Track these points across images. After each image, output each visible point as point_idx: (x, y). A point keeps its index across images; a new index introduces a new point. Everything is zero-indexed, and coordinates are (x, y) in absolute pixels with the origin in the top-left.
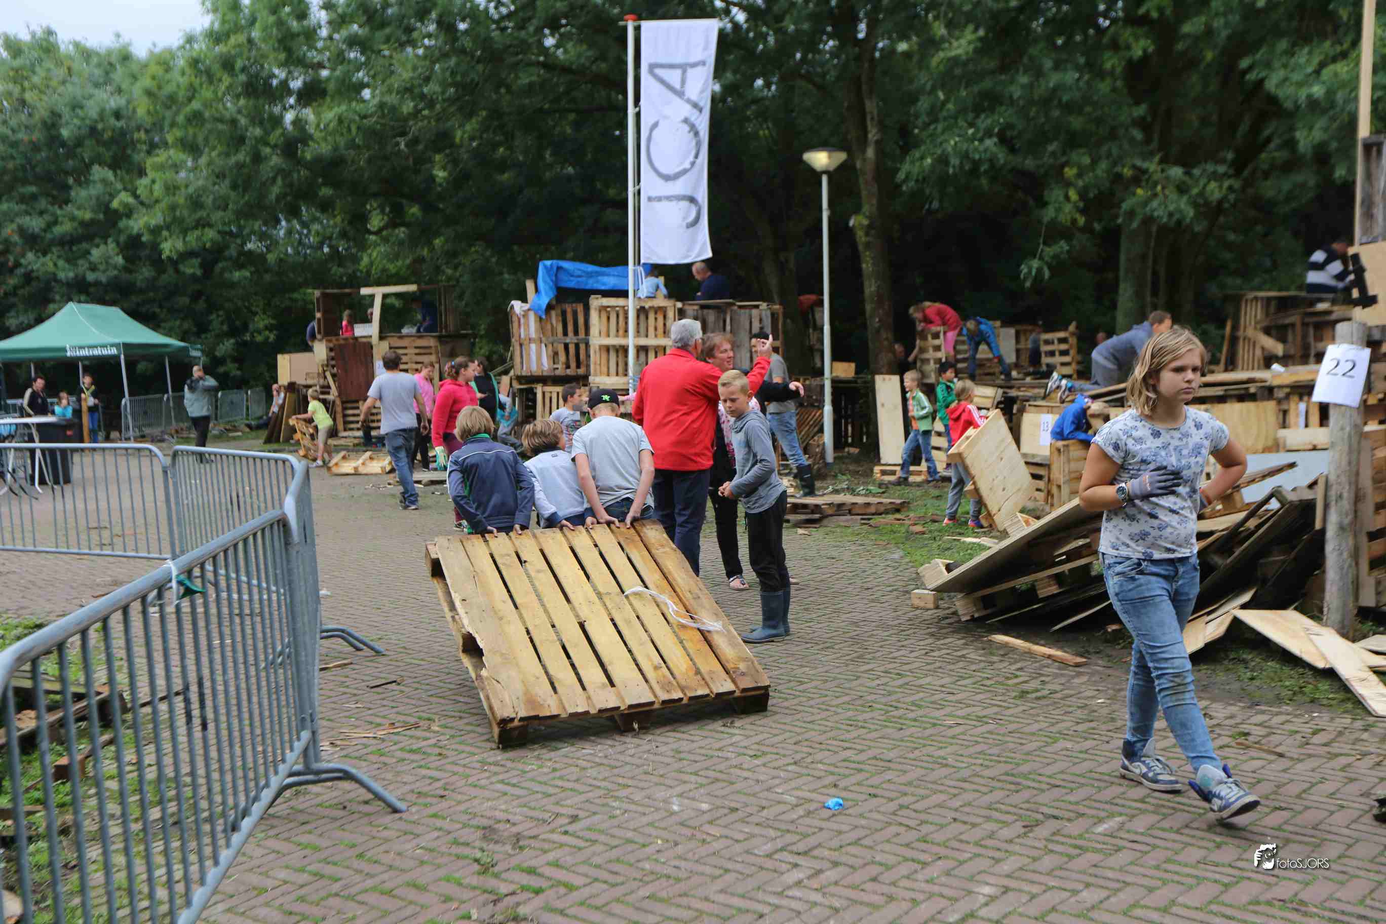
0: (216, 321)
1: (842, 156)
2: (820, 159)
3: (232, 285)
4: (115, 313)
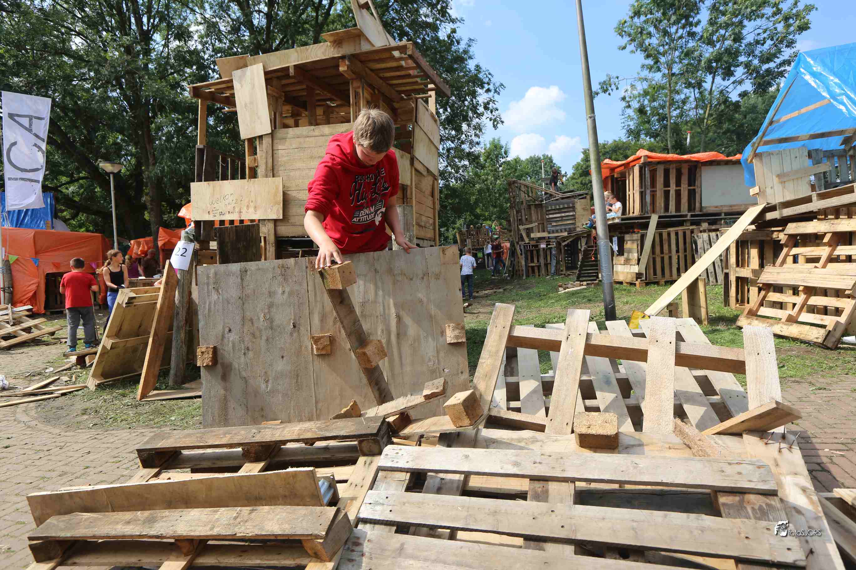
1: (119, 167)
2: (107, 166)
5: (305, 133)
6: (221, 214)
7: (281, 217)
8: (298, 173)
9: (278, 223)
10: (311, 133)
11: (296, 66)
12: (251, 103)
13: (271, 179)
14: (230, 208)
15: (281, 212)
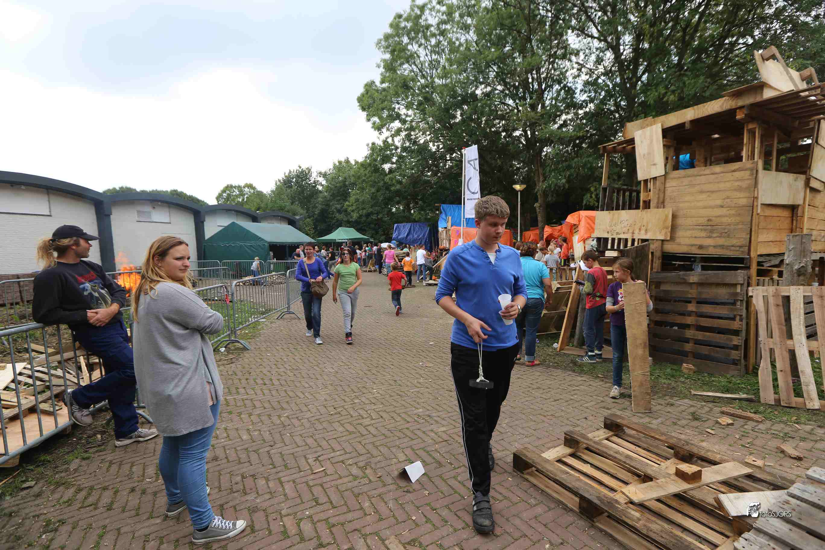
0: (381, 232)
1: (524, 186)
2: (517, 187)
3: (385, 222)
4: (352, 229)
5: (695, 173)
6: (617, 233)
7: (668, 239)
8: (687, 204)
9: (665, 243)
10: (702, 173)
11: (692, 122)
12: (649, 154)
13: (661, 210)
14: (625, 230)
15: (669, 234)
